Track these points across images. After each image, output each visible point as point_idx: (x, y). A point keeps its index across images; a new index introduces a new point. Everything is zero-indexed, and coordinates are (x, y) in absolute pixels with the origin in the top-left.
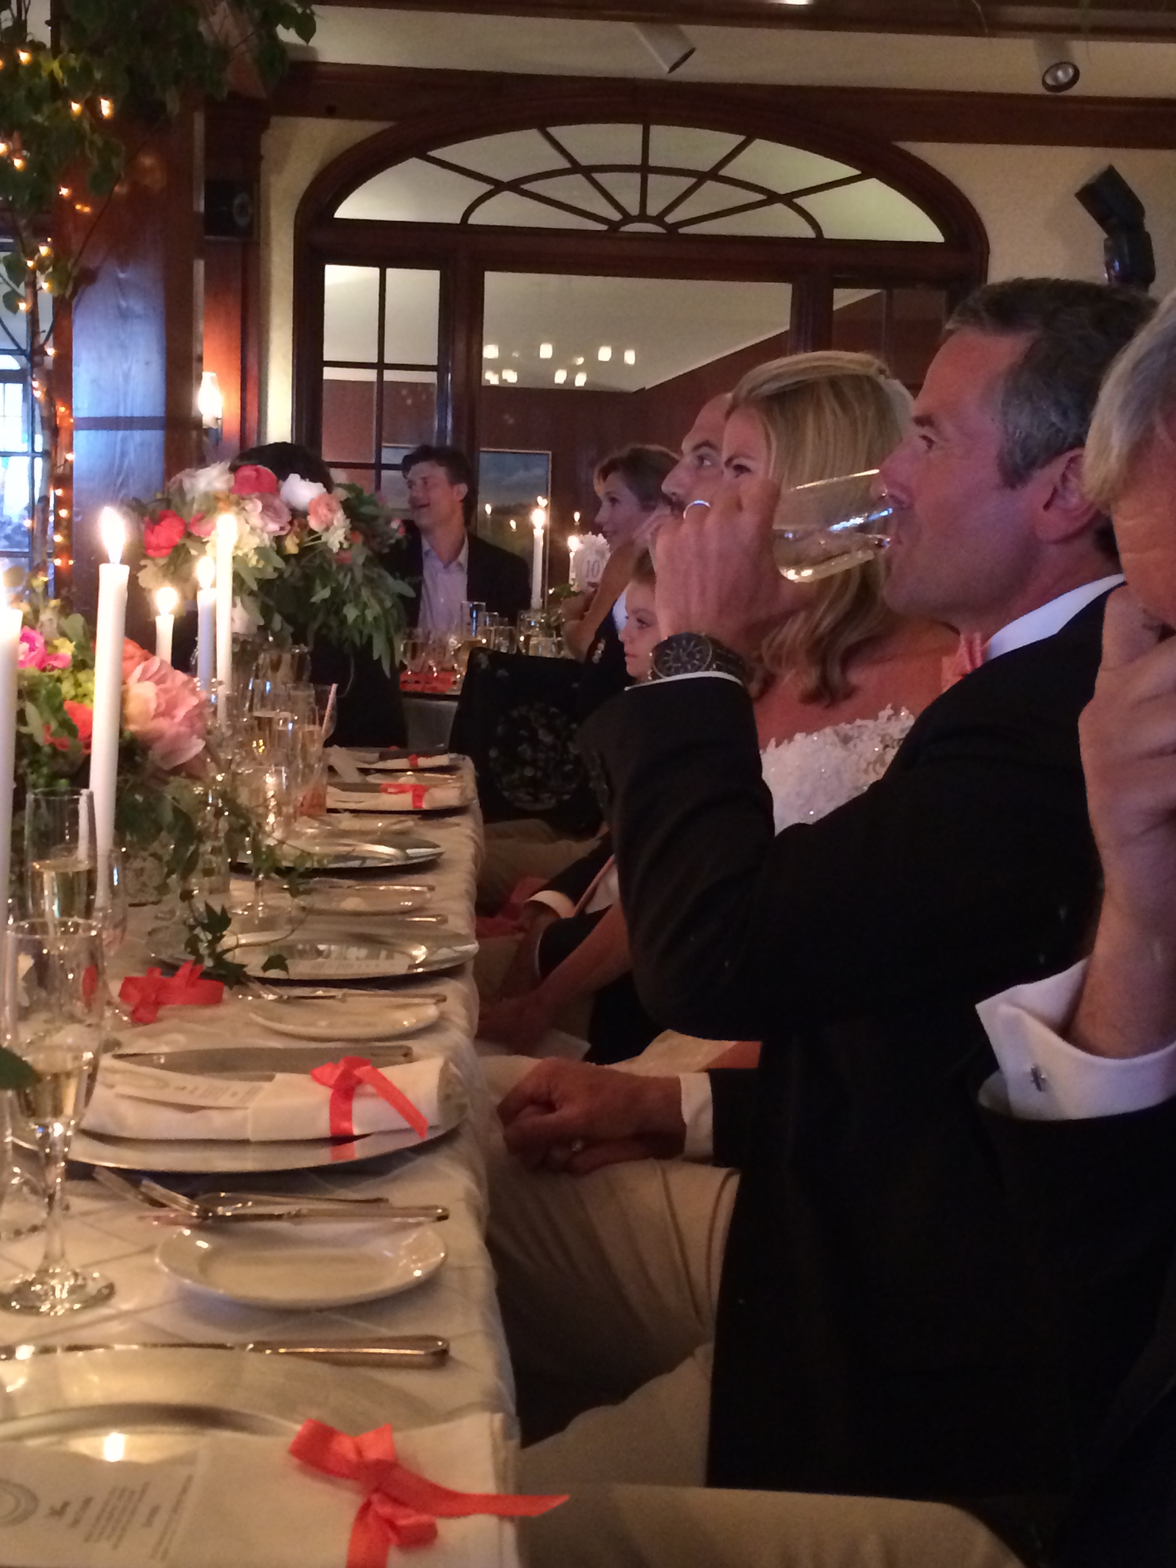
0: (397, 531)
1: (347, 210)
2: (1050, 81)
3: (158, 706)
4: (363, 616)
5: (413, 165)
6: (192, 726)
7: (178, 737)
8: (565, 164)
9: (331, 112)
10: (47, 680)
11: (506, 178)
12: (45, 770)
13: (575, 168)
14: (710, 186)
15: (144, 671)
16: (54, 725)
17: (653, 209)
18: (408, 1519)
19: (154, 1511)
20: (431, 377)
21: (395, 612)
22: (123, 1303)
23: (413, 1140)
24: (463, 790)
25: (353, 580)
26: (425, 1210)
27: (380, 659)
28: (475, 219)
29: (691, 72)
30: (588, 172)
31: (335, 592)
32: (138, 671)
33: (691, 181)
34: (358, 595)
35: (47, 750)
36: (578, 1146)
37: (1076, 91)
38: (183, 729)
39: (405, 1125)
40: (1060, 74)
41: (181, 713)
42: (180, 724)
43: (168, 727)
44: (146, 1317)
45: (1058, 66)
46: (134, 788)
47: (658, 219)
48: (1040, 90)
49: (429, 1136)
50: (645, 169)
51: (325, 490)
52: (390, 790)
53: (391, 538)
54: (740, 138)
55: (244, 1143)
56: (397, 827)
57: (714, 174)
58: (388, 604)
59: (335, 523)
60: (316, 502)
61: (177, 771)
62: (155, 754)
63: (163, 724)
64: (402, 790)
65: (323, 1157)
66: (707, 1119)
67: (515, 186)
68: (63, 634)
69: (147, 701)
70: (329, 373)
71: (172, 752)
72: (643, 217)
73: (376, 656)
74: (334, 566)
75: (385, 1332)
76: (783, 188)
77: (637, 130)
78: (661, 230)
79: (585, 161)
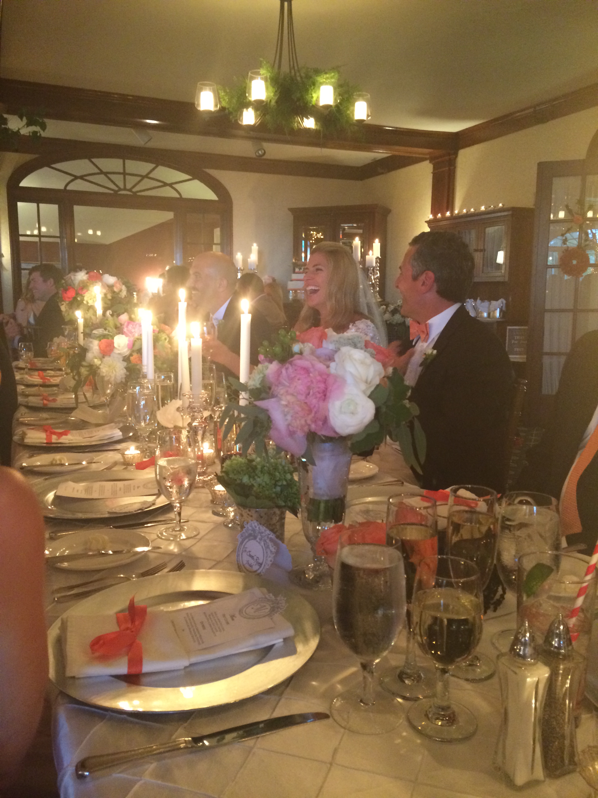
1: (24, 183)
2: (257, 154)
5: (46, 169)
8: (98, 171)
9: (16, 151)
11: (78, 174)
13: (101, 172)
14: (146, 180)
17: (129, 186)
20: (58, 240)
28: (69, 188)
29: (151, 145)
30: (106, 174)
33: (139, 178)
37: (265, 157)
40: (260, 152)
45: (259, 150)
47: (130, 190)
48: (254, 156)
50: (124, 174)
51: (117, 279)
54: (154, 165)
57: (147, 176)
59: (123, 289)
60: (116, 283)
67: (82, 178)
70: (22, 239)
72: (125, 189)
76: (169, 182)
77: (121, 161)
78: (131, 194)
79: (104, 170)
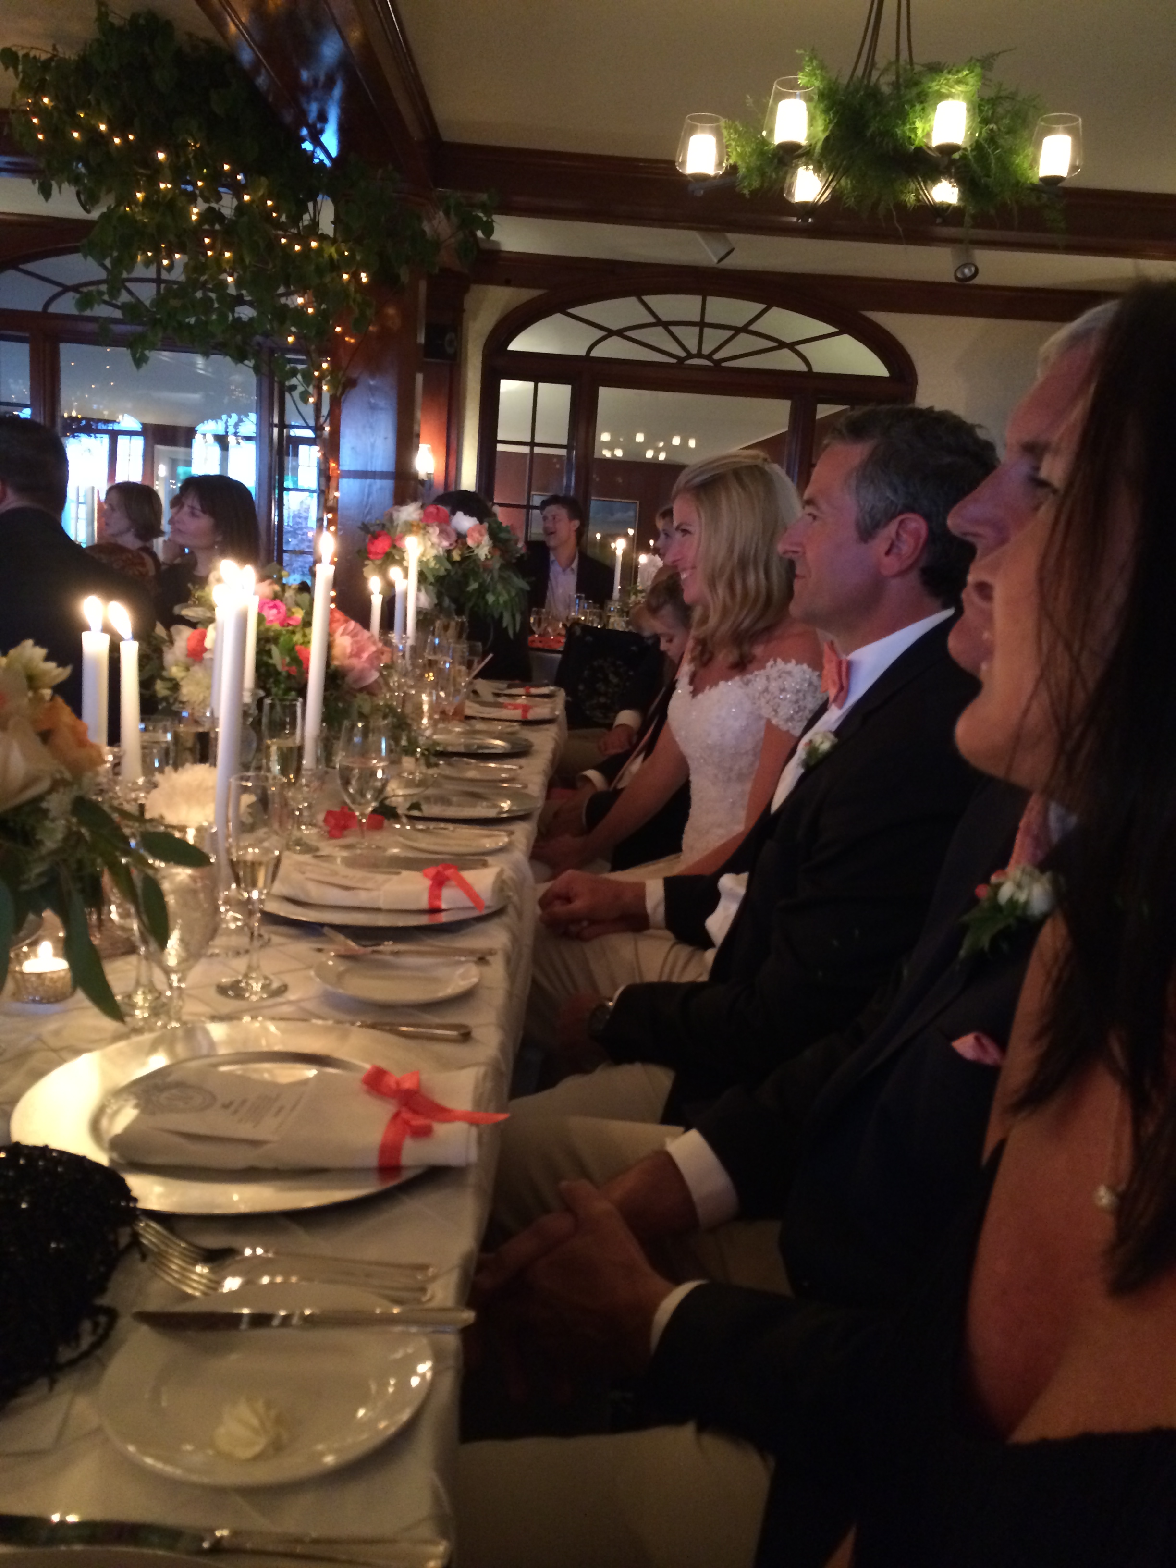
0: (521, 548)
1: (514, 346)
2: (959, 275)
3: (352, 650)
4: (497, 600)
5: (558, 317)
6: (372, 664)
7: (362, 671)
8: (652, 320)
9: (507, 283)
10: (284, 632)
11: (615, 327)
12: (283, 686)
13: (659, 322)
14: (743, 336)
15: (345, 629)
16: (288, 659)
17: (706, 350)
18: (418, 1121)
19: (280, 1109)
20: (563, 452)
21: (517, 599)
22: (291, 996)
23: (476, 913)
24: (553, 710)
25: (492, 579)
26: (471, 952)
27: (506, 628)
28: (595, 353)
29: (729, 263)
30: (666, 325)
31: (481, 585)
32: (341, 630)
33: (730, 333)
34: (495, 588)
35: (284, 674)
36: (585, 924)
37: (977, 281)
38: (367, 665)
39: (471, 904)
40: (966, 271)
41: (365, 655)
42: (365, 662)
43: (358, 664)
44: (303, 1004)
45: (965, 265)
46: (337, 699)
47: (709, 357)
48: (954, 281)
49: (485, 912)
50: (702, 325)
51: (477, 522)
52: (509, 707)
53: (517, 553)
54: (763, 306)
55: (378, 910)
56: (509, 730)
57: (745, 329)
58: (513, 594)
59: (483, 543)
60: (472, 529)
61: (361, 690)
62: (349, 679)
63: (354, 662)
64: (516, 707)
65: (424, 920)
66: (662, 910)
67: (621, 333)
68: (298, 605)
69: (345, 648)
70: (500, 447)
71: (356, 681)
72: (700, 355)
73: (505, 625)
74: (481, 570)
75: (437, 1020)
76: (788, 340)
77: (698, 299)
78: (711, 364)
79: (664, 318)
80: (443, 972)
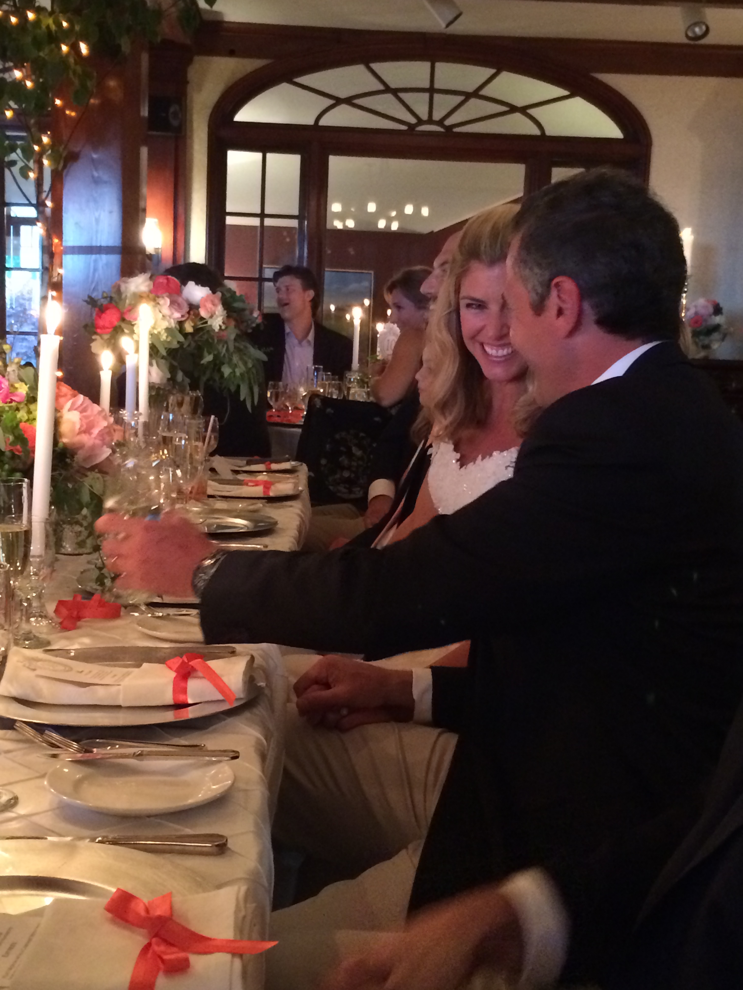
0: (256, 318)
1: (241, 116)
2: (690, 34)
3: (81, 426)
4: (234, 372)
5: (285, 87)
6: (103, 440)
7: (93, 448)
8: (381, 87)
9: (232, 53)
10: (7, 409)
11: (343, 95)
12: (7, 467)
13: (388, 89)
14: (473, 101)
15: (73, 404)
16: (11, 438)
17: (437, 116)
18: (172, 955)
19: (12, 946)
20: (294, 223)
21: (254, 371)
22: (21, 810)
23: (226, 707)
24: (296, 485)
25: (227, 350)
26: (224, 752)
27: (245, 400)
28: (323, 122)
29: (459, 28)
30: (395, 92)
31: (216, 357)
32: (68, 405)
33: (460, 99)
34: (231, 360)
35: (8, 453)
36: (345, 712)
37: (707, 40)
38: (98, 442)
39: (220, 697)
40: (697, 30)
41: (96, 431)
42: (95, 438)
43: (87, 440)
44: (35, 819)
45: (696, 24)
46: (67, 479)
47: (440, 123)
48: (685, 40)
49: (236, 704)
50: (432, 90)
51: (210, 292)
52: (250, 484)
53: (253, 322)
54: (493, 71)
55: (119, 707)
56: (251, 507)
57: (476, 94)
58: (250, 365)
59: (217, 313)
60: (205, 300)
61: (92, 469)
62: (80, 456)
63: (85, 439)
64: (257, 484)
65: (169, 717)
66: (429, 697)
67: (349, 101)
68: (22, 380)
69: (74, 423)
70: (230, 220)
71: (89, 458)
72: (430, 121)
73: (242, 398)
74: (216, 341)
75: (189, 831)
76: (520, 103)
77: (427, 65)
78: (442, 130)
79: (393, 85)
80: (194, 775)
